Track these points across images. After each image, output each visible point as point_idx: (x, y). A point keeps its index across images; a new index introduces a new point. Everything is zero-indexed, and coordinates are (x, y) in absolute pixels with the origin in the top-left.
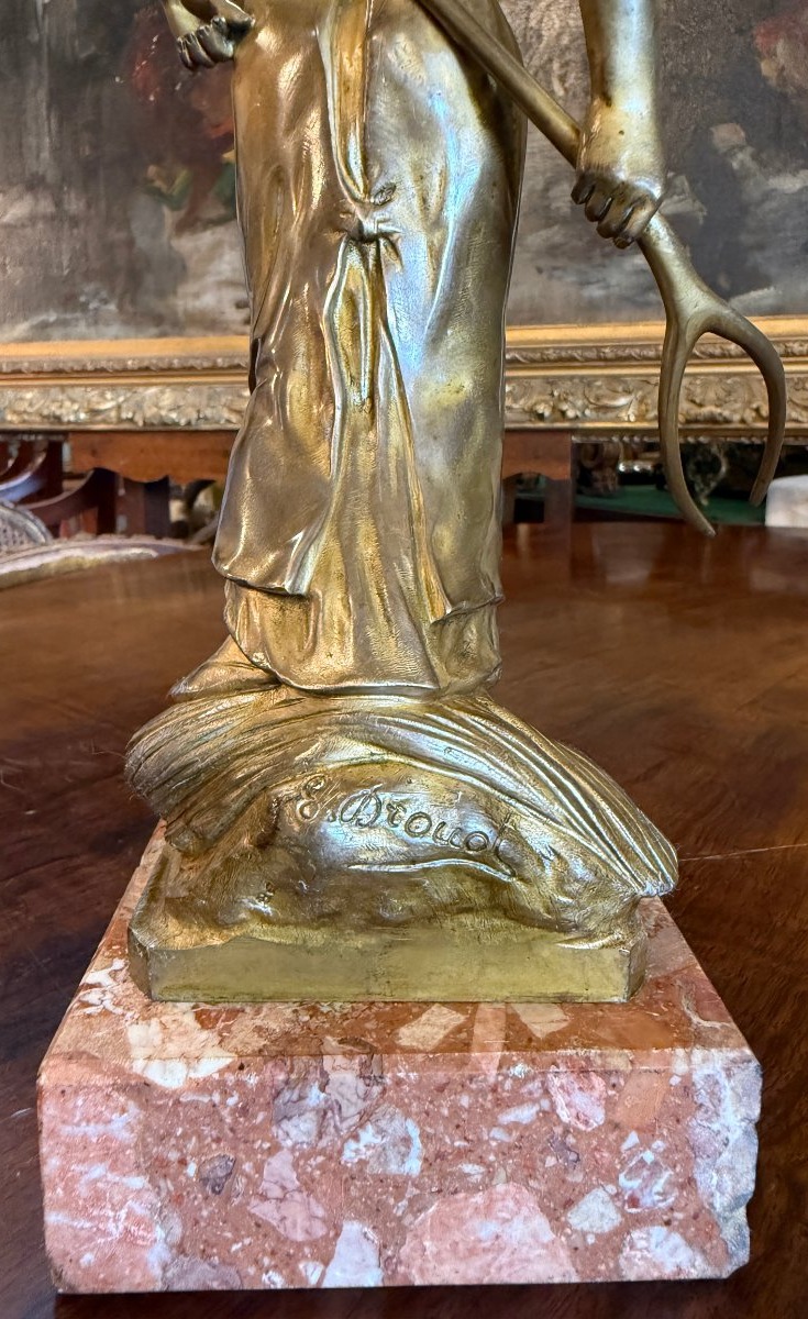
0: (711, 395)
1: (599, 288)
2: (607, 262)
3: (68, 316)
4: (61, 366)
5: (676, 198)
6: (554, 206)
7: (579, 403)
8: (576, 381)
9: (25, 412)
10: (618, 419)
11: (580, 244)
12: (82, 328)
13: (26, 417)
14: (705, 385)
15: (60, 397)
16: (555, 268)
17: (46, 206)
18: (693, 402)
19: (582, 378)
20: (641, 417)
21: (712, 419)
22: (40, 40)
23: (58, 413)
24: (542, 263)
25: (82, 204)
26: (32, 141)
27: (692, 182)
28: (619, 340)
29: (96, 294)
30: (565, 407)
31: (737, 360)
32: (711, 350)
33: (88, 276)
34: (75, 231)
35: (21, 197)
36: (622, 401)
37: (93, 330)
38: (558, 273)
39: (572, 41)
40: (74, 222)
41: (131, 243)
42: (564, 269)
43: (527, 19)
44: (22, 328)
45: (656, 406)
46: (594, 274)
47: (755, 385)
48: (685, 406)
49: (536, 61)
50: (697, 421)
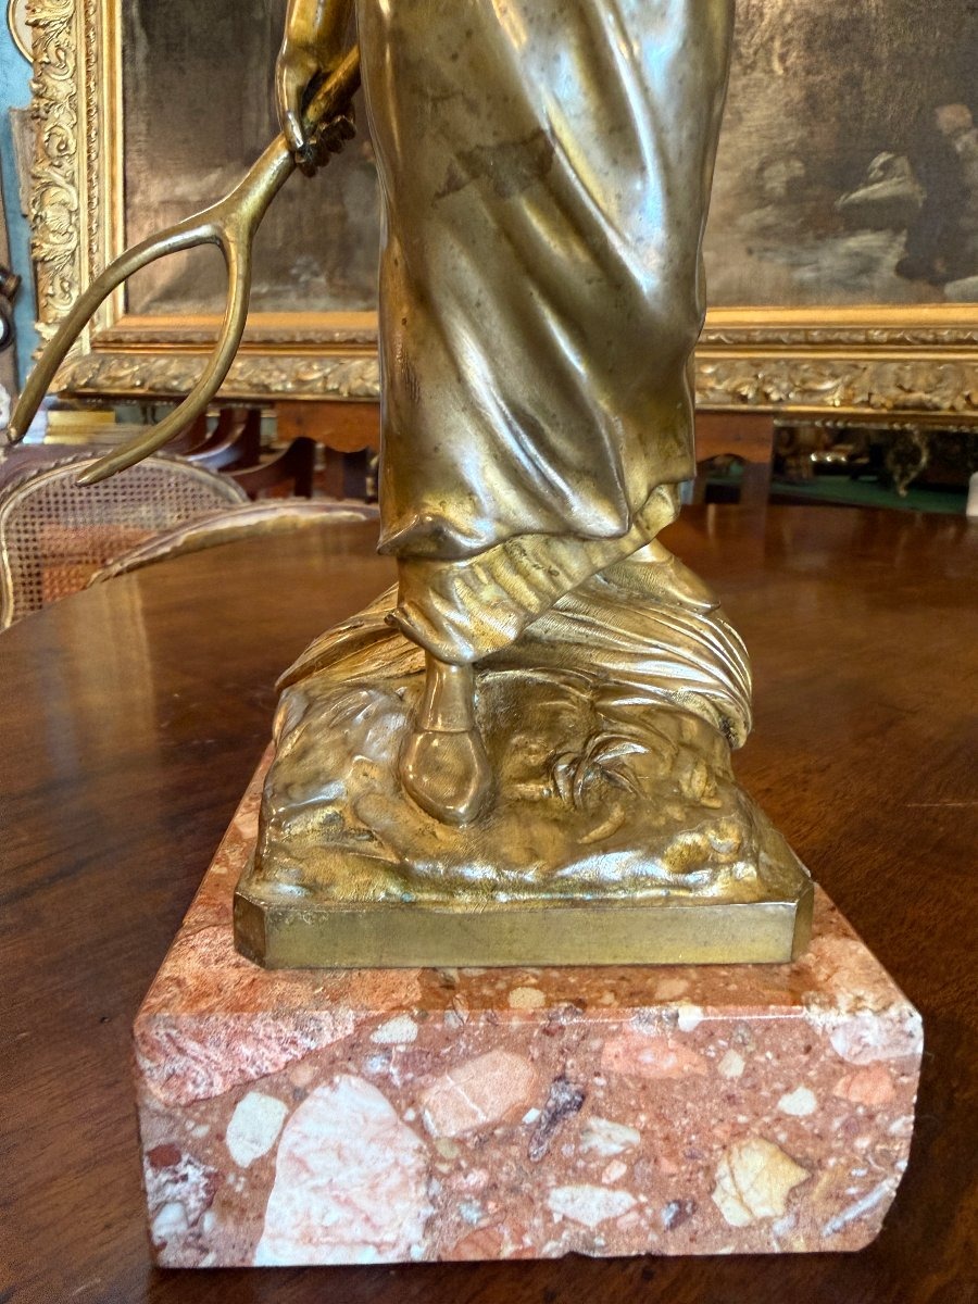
0: (921, 381)
1: (813, 270)
2: (819, 243)
3: (279, 288)
4: (272, 336)
5: (895, 179)
6: (769, 186)
7: (784, 385)
8: (782, 363)
10: (822, 403)
11: (793, 225)
12: (292, 299)
13: (236, 385)
14: (915, 371)
15: (270, 367)
16: (766, 250)
18: (901, 387)
19: (788, 361)
20: (845, 402)
21: (921, 406)
22: (265, 18)
23: (267, 382)
24: (756, 243)
26: (252, 116)
27: (913, 163)
29: (307, 267)
30: (769, 389)
31: (950, 347)
32: (923, 335)
33: (300, 250)
34: (291, 206)
36: (828, 385)
37: (302, 303)
38: (769, 254)
39: (794, 19)
41: (343, 217)
42: (775, 250)
45: (863, 392)
46: (806, 256)
47: (968, 373)
48: (894, 392)
49: (757, 40)
50: (905, 407)
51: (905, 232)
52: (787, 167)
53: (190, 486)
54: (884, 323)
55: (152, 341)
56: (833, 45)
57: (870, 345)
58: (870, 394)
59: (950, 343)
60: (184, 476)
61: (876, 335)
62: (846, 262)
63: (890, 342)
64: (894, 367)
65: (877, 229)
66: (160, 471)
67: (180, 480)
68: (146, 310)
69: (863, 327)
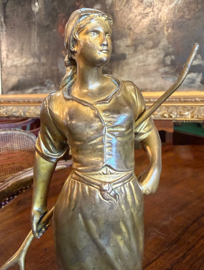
3: (42, 88)
5: (198, 60)
6: (166, 62)
7: (175, 114)
8: (174, 107)
9: (31, 113)
10: (186, 118)
11: (173, 71)
12: (45, 91)
13: (31, 114)
16: (167, 77)
17: (36, 60)
19: (175, 106)
20: (192, 117)
22: (35, 21)
24: (164, 76)
25: (45, 60)
26: (33, 45)
27: (202, 56)
28: (184, 96)
29: (49, 82)
30: (172, 115)
33: (47, 78)
34: (44, 67)
35: (30, 58)
36: (187, 113)
37: (48, 91)
38: (168, 79)
39: (169, 22)
40: (44, 65)
41: (58, 70)
42: (169, 78)
43: (158, 16)
44: (30, 90)
45: (196, 115)
48: (203, 115)
49: (160, 26)
52: (170, 57)
53: (20, 136)
54: (198, 96)
55: (9, 102)
56: (179, 28)
57: (196, 102)
58: (198, 116)
60: (19, 134)
61: (197, 99)
62: (187, 80)
63: (201, 101)
64: (203, 108)
65: (194, 72)
66: (12, 134)
67: (18, 135)
68: (7, 93)
69: (194, 97)
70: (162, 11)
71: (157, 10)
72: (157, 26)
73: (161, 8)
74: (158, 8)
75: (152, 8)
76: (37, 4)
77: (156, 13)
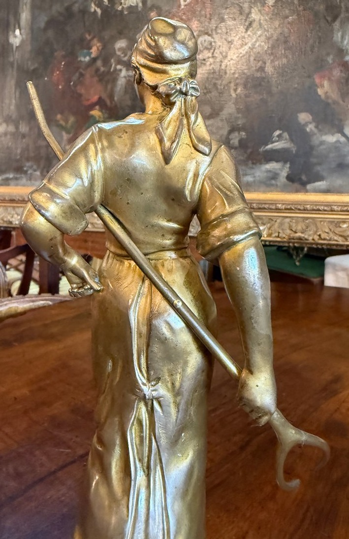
0: (299, 228)
1: (251, 177)
2: (254, 166)
3: (18, 176)
4: (14, 198)
5: (283, 141)
6: (231, 142)
11: (242, 158)
12: (24, 181)
14: (297, 223)
15: (13, 212)
17: (11, 128)
18: (291, 230)
20: (269, 235)
21: (300, 239)
22: (14, 61)
23: (11, 220)
25: (28, 129)
26: (7, 101)
27: (290, 135)
28: (259, 200)
29: (31, 167)
31: (311, 212)
32: (299, 207)
33: (28, 160)
34: (24, 140)
35: (1, 124)
37: (29, 182)
39: (240, 76)
40: (24, 136)
43: (221, 65)
45: (275, 232)
46: (249, 171)
47: (318, 224)
48: (288, 232)
49: (224, 82)
50: (293, 239)
51: (289, 163)
52: (239, 133)
54: (283, 201)
56: (255, 86)
57: (278, 210)
58: (279, 233)
59: (310, 210)
61: (280, 206)
62: (265, 174)
63: (286, 209)
64: (288, 220)
65: (277, 161)
69: (274, 202)
70: (229, 58)
71: (221, 57)
72: (219, 82)
73: (227, 53)
74: (221, 53)
75: (212, 51)
76: (17, 32)
77: (218, 60)
